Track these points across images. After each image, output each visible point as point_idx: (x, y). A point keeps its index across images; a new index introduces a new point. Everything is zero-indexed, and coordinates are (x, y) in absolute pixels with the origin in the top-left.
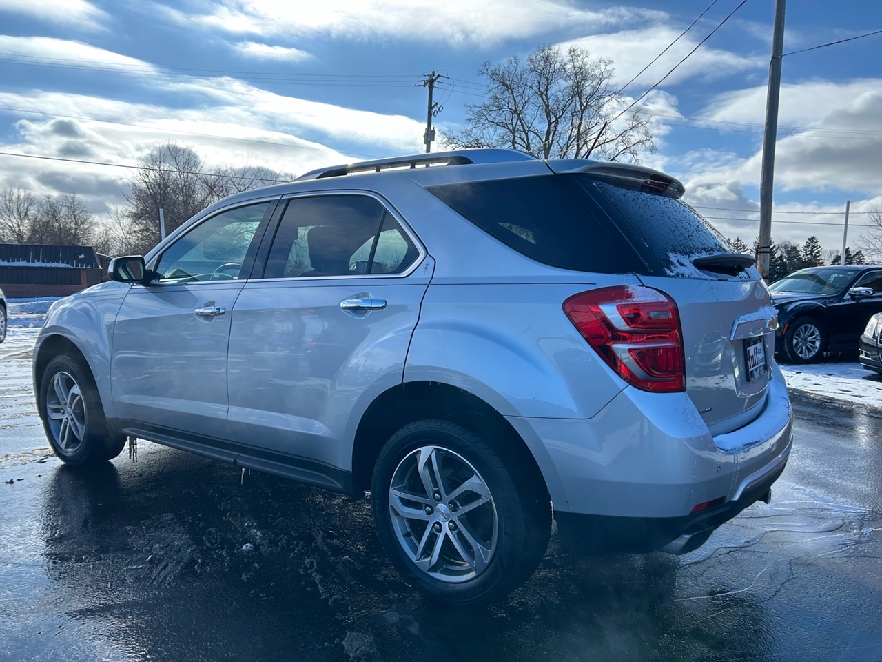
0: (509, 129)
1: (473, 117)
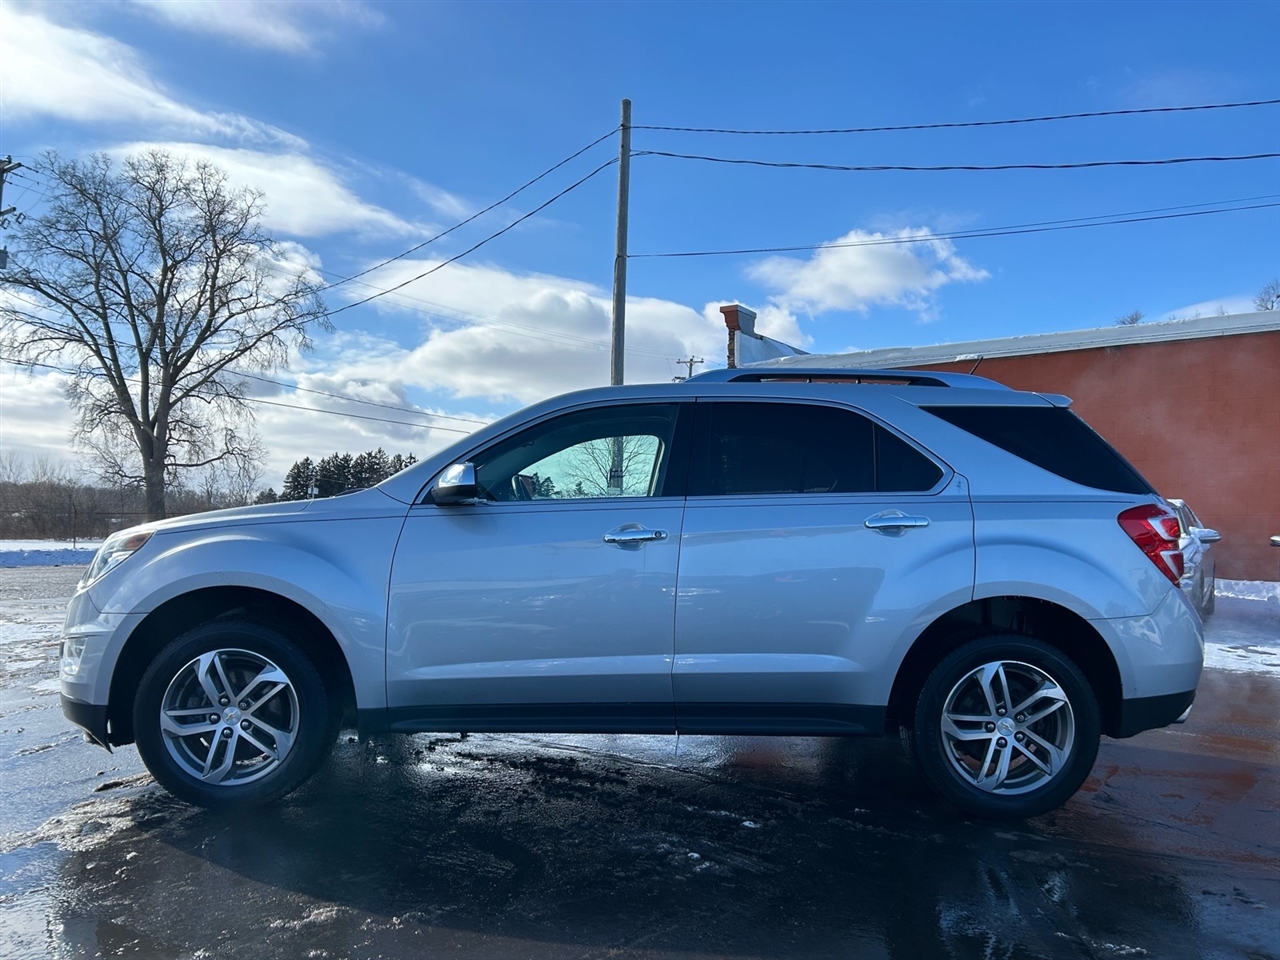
0: (88, 263)
1: (20, 235)
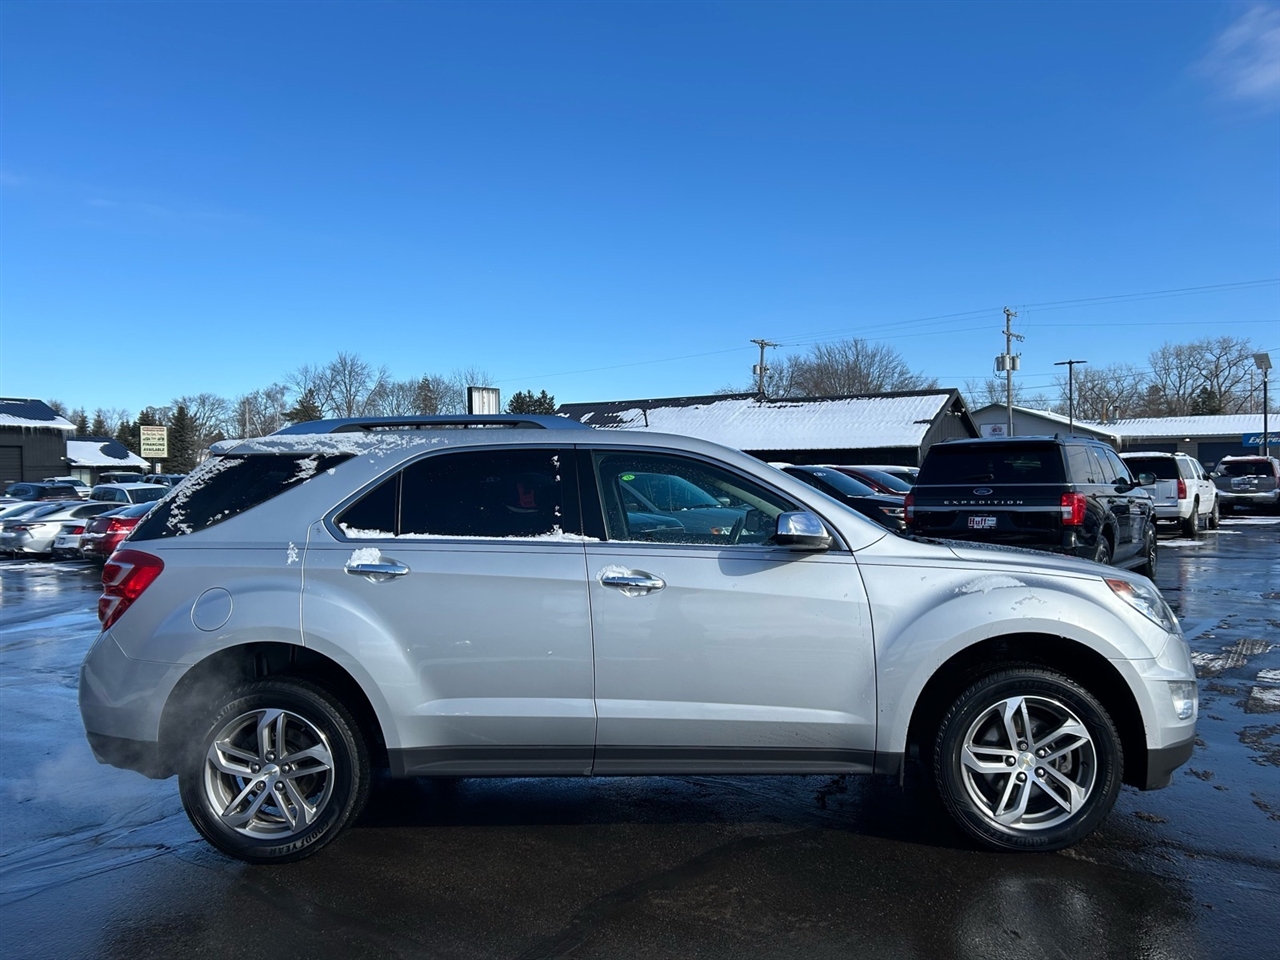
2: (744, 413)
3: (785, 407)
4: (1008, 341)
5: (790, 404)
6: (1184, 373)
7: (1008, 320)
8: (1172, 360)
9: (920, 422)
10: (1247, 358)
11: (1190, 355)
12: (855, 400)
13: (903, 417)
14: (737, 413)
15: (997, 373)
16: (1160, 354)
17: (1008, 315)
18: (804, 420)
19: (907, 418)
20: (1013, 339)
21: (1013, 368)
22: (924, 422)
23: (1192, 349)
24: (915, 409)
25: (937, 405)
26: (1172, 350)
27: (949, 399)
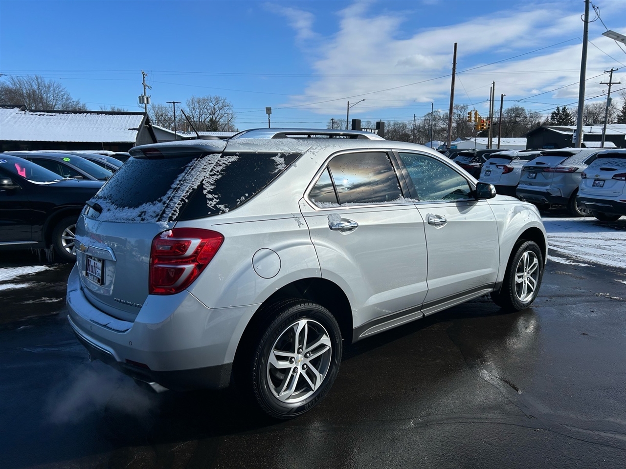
2: (14, 117)
3: (43, 115)
4: (145, 88)
5: (46, 114)
6: (201, 111)
7: (144, 77)
8: (197, 105)
9: (132, 129)
10: (225, 106)
11: (203, 103)
12: (89, 114)
13: (122, 126)
14: (9, 117)
15: (140, 105)
16: (191, 101)
17: (144, 75)
18: (59, 124)
19: (124, 127)
20: (147, 88)
21: (148, 103)
22: (134, 129)
23: (204, 100)
24: (127, 122)
25: (139, 121)
26: (196, 100)
27: (144, 118)
